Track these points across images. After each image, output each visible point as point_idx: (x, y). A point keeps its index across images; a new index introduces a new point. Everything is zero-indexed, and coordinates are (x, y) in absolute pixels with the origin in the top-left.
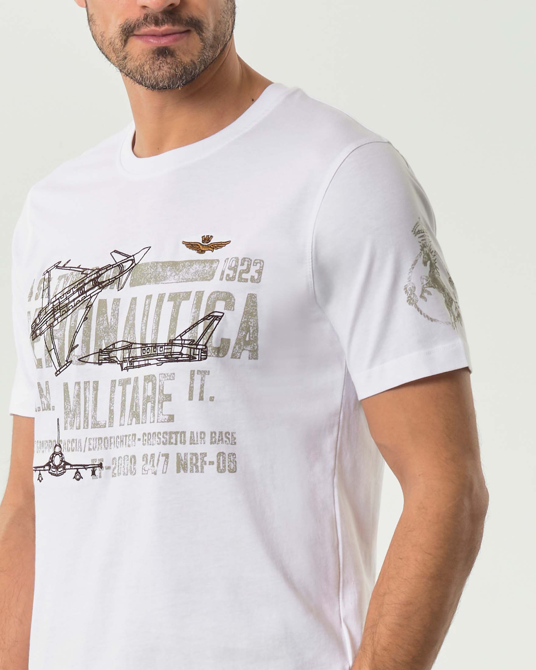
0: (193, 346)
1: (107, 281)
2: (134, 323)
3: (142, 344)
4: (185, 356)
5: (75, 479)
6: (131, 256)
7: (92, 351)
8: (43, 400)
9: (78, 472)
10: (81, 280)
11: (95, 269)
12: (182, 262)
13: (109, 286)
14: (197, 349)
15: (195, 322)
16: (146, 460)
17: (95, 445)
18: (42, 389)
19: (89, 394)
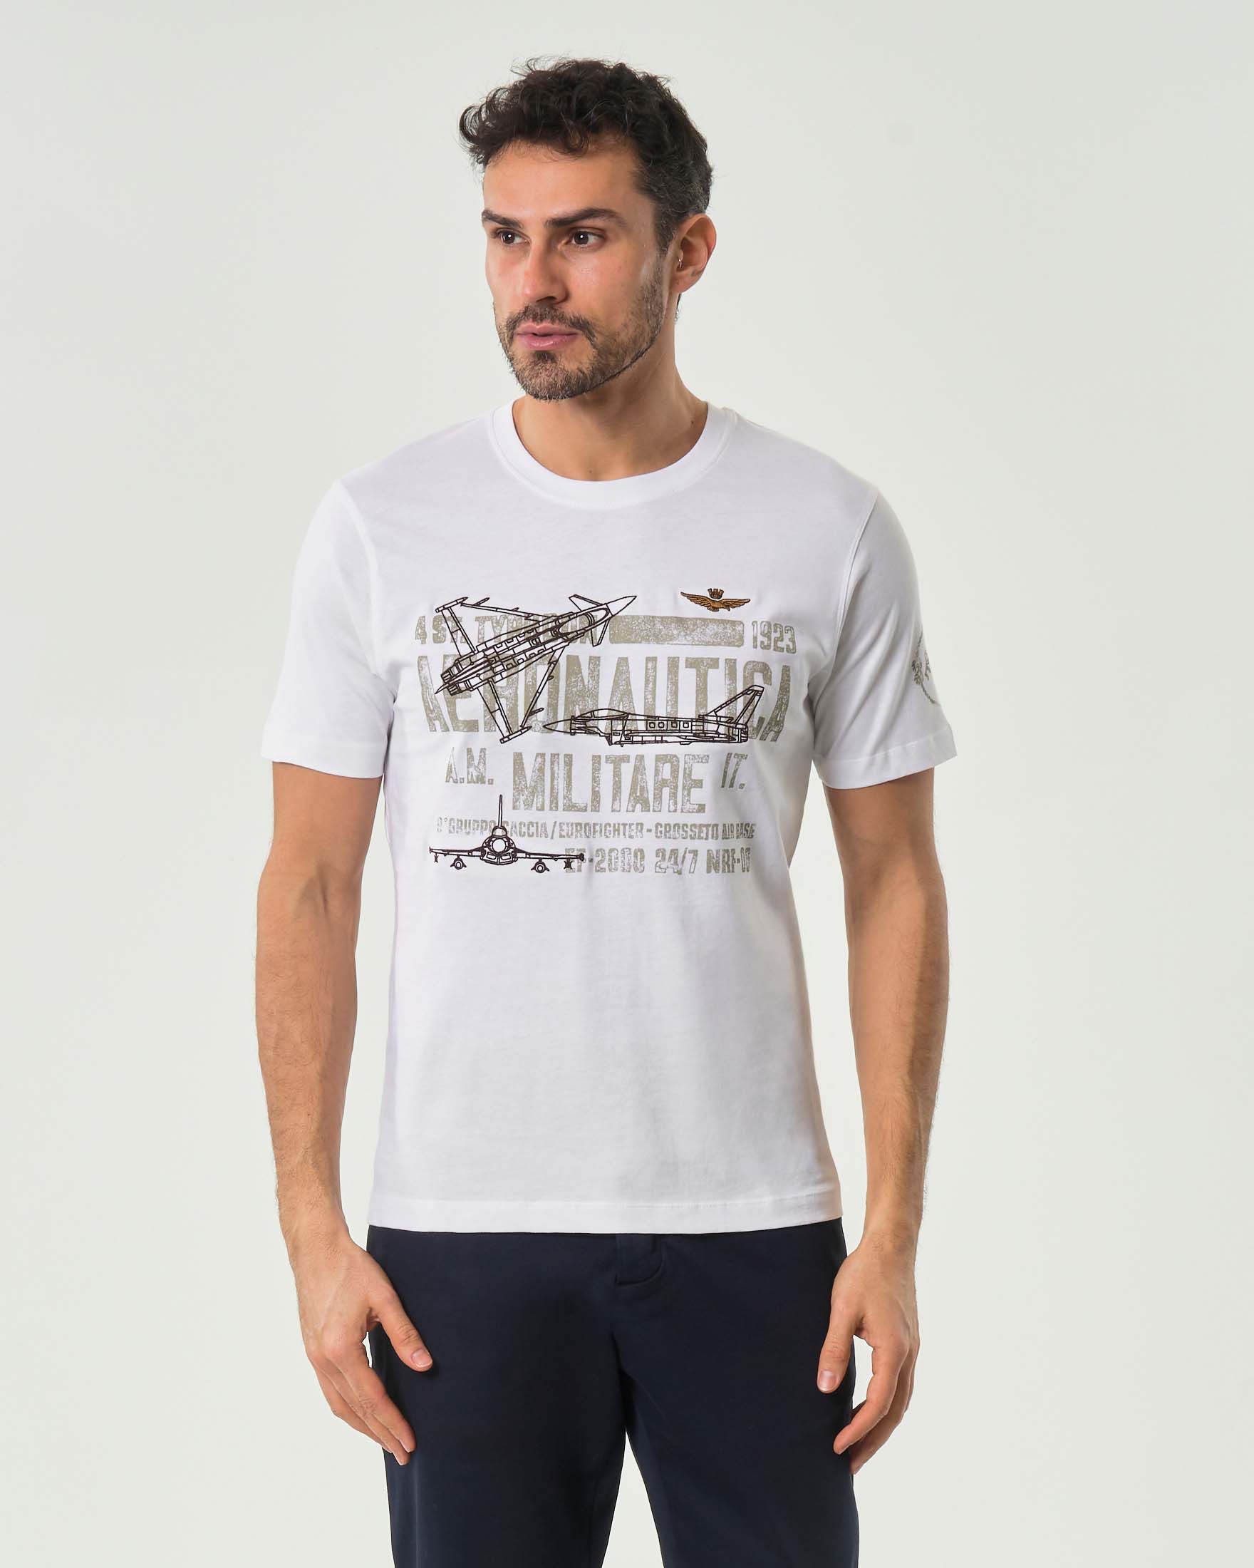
0: (732, 725)
1: (573, 632)
2: (631, 690)
3: (648, 717)
4: (723, 736)
5: (534, 871)
6: (602, 605)
7: (560, 717)
8: (472, 770)
9: (540, 862)
10: (530, 628)
11: (550, 616)
12: (690, 619)
13: (579, 639)
14: (736, 728)
15: (732, 696)
16: (662, 856)
17: (570, 832)
18: (472, 756)
19: (559, 769)
